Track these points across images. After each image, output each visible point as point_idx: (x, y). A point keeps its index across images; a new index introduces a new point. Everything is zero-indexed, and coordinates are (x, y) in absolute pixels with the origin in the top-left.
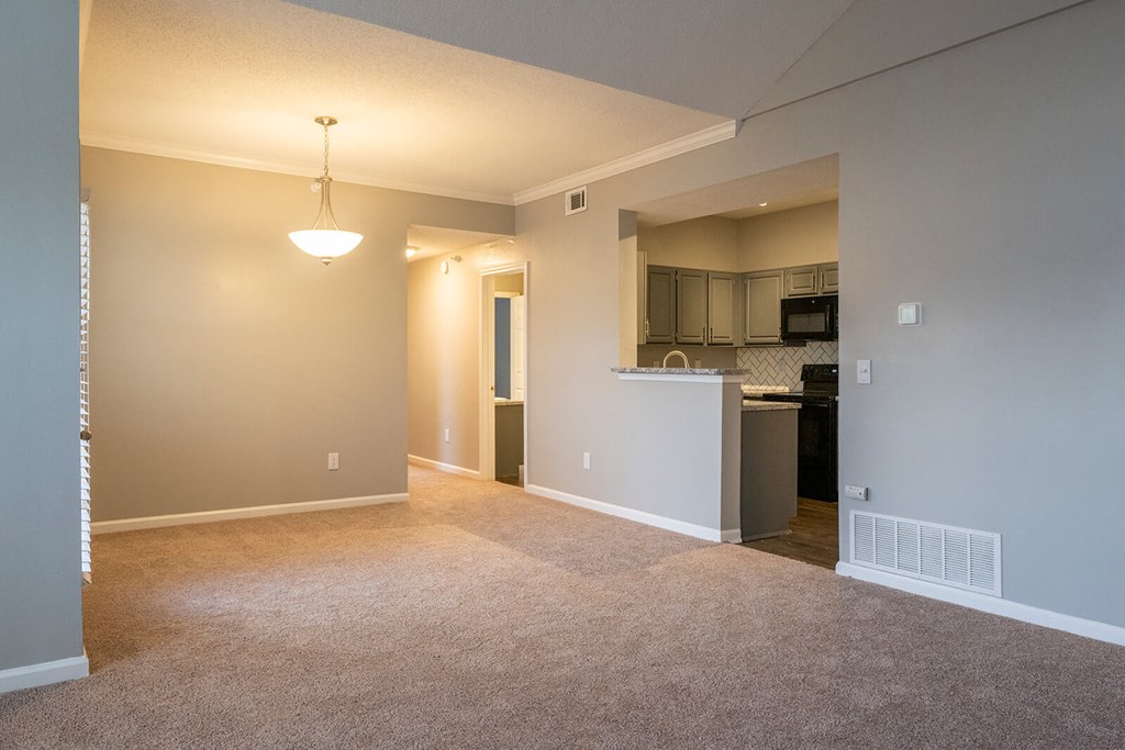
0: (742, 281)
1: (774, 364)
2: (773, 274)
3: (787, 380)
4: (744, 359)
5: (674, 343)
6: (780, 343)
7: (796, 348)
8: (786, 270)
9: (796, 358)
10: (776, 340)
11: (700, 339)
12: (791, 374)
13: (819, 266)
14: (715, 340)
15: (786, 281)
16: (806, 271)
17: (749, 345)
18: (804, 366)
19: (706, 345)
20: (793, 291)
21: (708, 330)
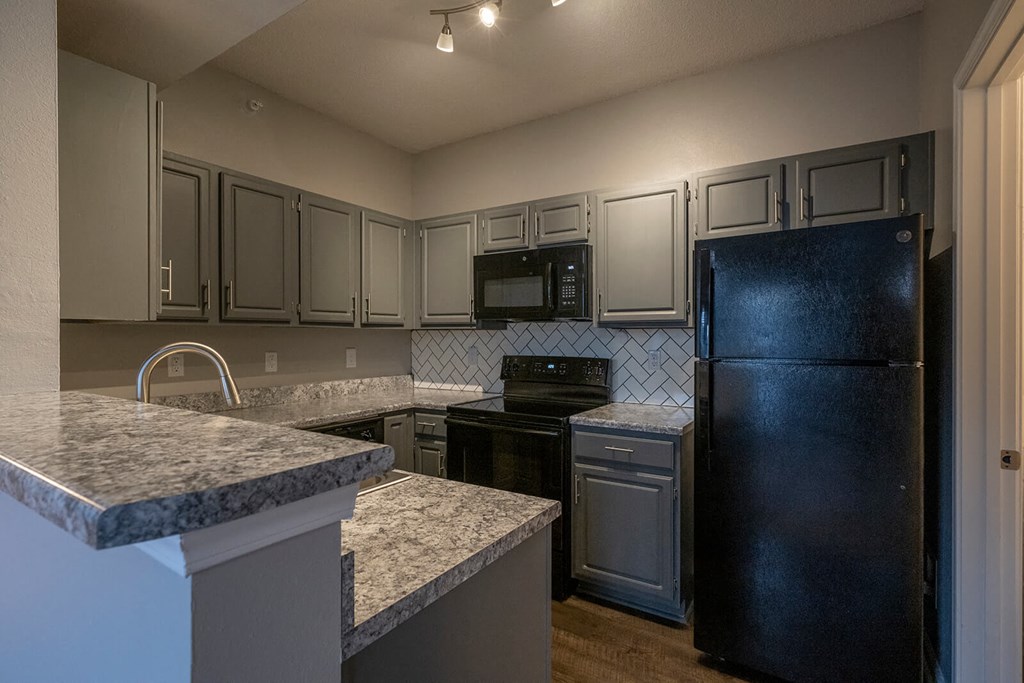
0: (416, 232)
1: (462, 353)
2: (461, 221)
3: (480, 376)
4: (422, 346)
5: (295, 323)
6: (471, 325)
7: (492, 332)
8: (481, 214)
9: (493, 345)
10: (465, 319)
11: (348, 317)
12: (486, 369)
13: (532, 205)
14: (373, 319)
15: (481, 230)
16: (512, 213)
17: (427, 326)
18: (505, 358)
19: (357, 325)
20: (491, 245)
21: (360, 301)
